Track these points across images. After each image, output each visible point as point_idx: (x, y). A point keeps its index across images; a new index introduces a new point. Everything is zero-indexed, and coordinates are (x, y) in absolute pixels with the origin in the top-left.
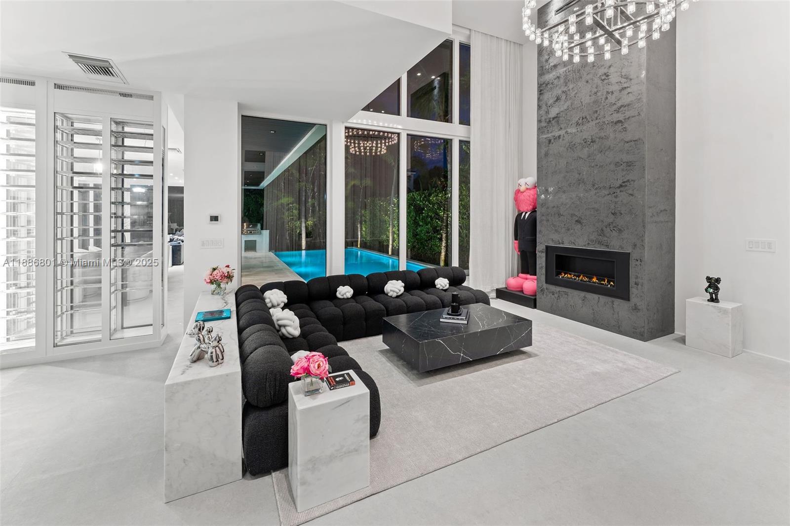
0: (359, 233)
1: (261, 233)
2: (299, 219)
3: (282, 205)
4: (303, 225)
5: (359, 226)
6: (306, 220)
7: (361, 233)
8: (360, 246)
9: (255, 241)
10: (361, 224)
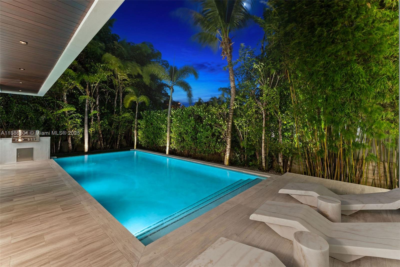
0: (135, 138)
1: (39, 141)
2: (82, 126)
3: (64, 113)
4: (86, 131)
5: (135, 132)
6: (89, 127)
7: (137, 137)
8: (137, 148)
9: (32, 149)
10: (137, 130)
